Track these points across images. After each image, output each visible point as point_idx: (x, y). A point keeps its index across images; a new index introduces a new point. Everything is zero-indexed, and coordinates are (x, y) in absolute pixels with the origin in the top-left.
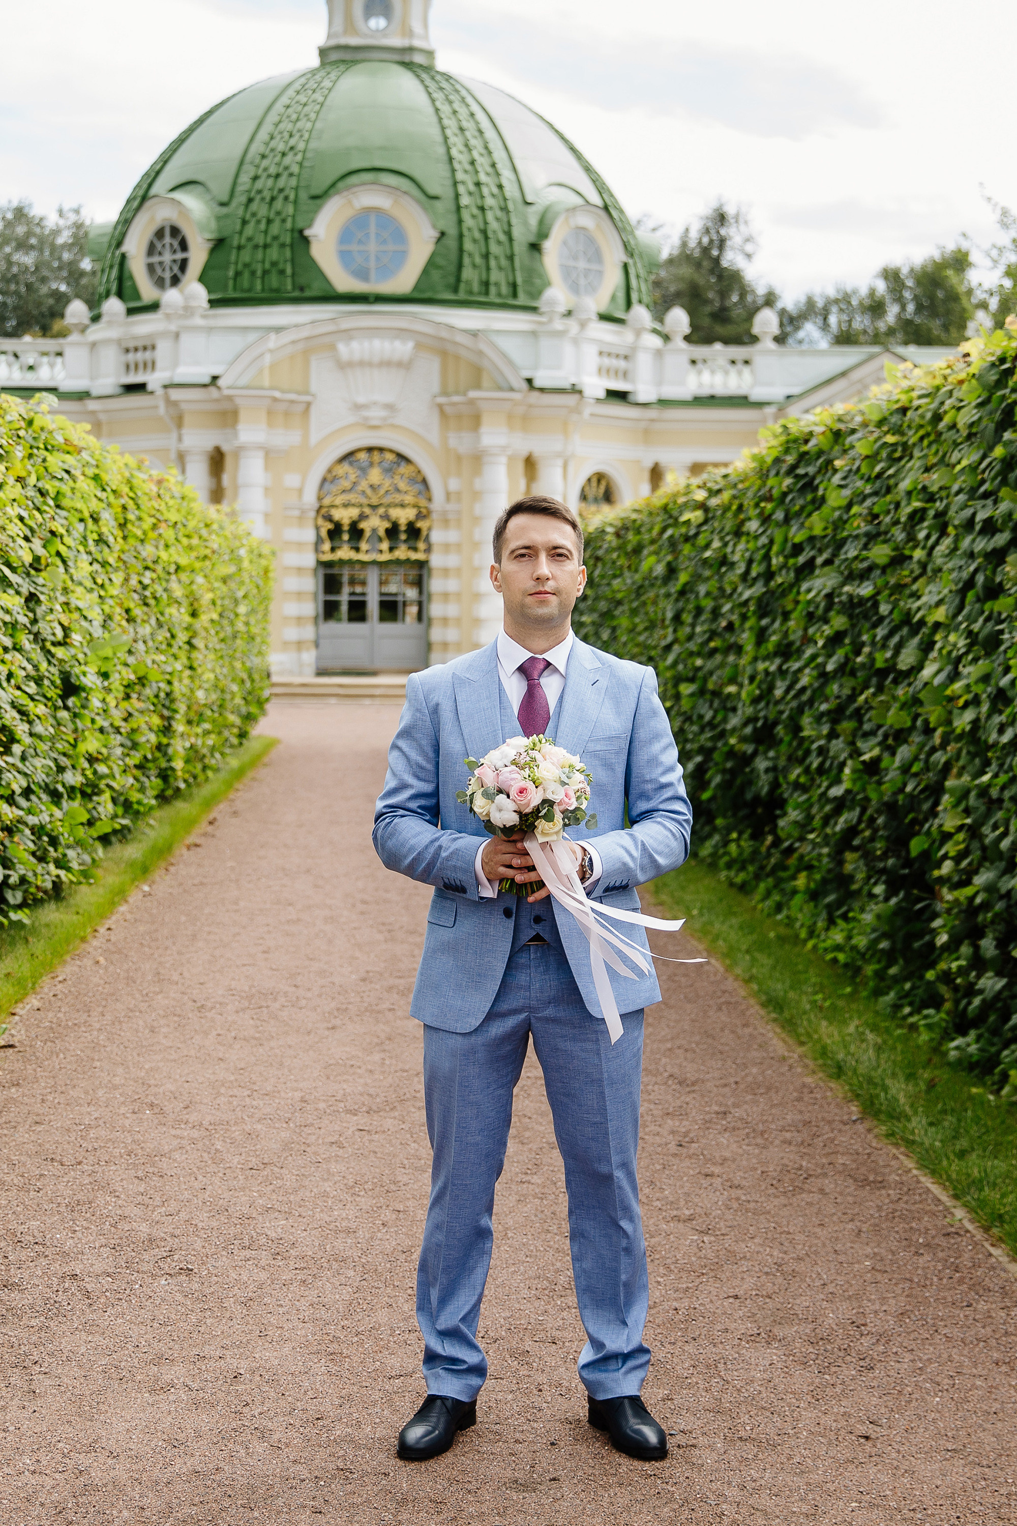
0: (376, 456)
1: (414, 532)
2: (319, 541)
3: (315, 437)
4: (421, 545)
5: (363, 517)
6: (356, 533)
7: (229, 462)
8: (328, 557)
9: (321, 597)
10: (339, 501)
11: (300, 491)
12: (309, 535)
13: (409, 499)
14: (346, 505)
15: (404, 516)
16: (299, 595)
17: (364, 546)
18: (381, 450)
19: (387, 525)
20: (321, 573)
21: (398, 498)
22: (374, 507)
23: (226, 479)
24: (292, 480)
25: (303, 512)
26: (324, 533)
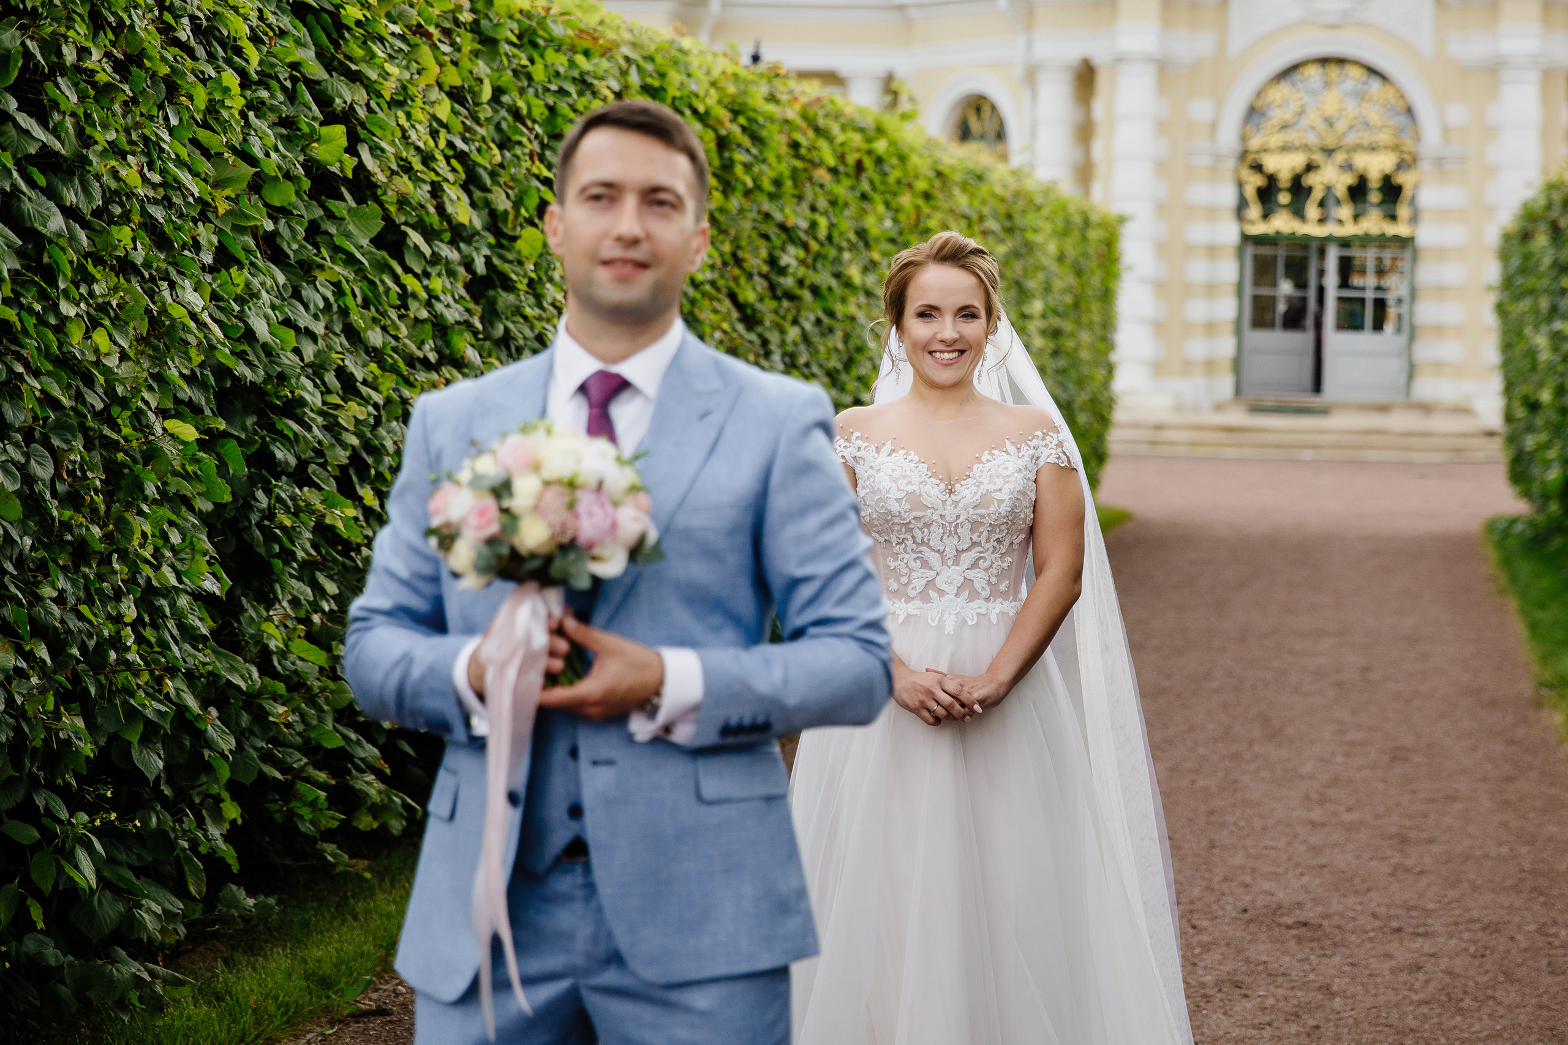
0: (1333, 71)
1: (1391, 191)
2: (1242, 205)
3: (1237, 42)
4: (1403, 211)
5: (1310, 168)
6: (1299, 190)
7: (1102, 82)
8: (1259, 228)
9: (1249, 291)
10: (1275, 140)
11: (1213, 127)
12: (1228, 196)
13: (1384, 138)
14: (1285, 149)
15: (1375, 166)
16: (1211, 289)
17: (1312, 211)
18: (1341, 61)
19: (1349, 179)
20: (1250, 251)
21: (1367, 138)
22: (1329, 152)
23: (1098, 108)
24: (1201, 110)
25: (1218, 158)
26: (1250, 192)
